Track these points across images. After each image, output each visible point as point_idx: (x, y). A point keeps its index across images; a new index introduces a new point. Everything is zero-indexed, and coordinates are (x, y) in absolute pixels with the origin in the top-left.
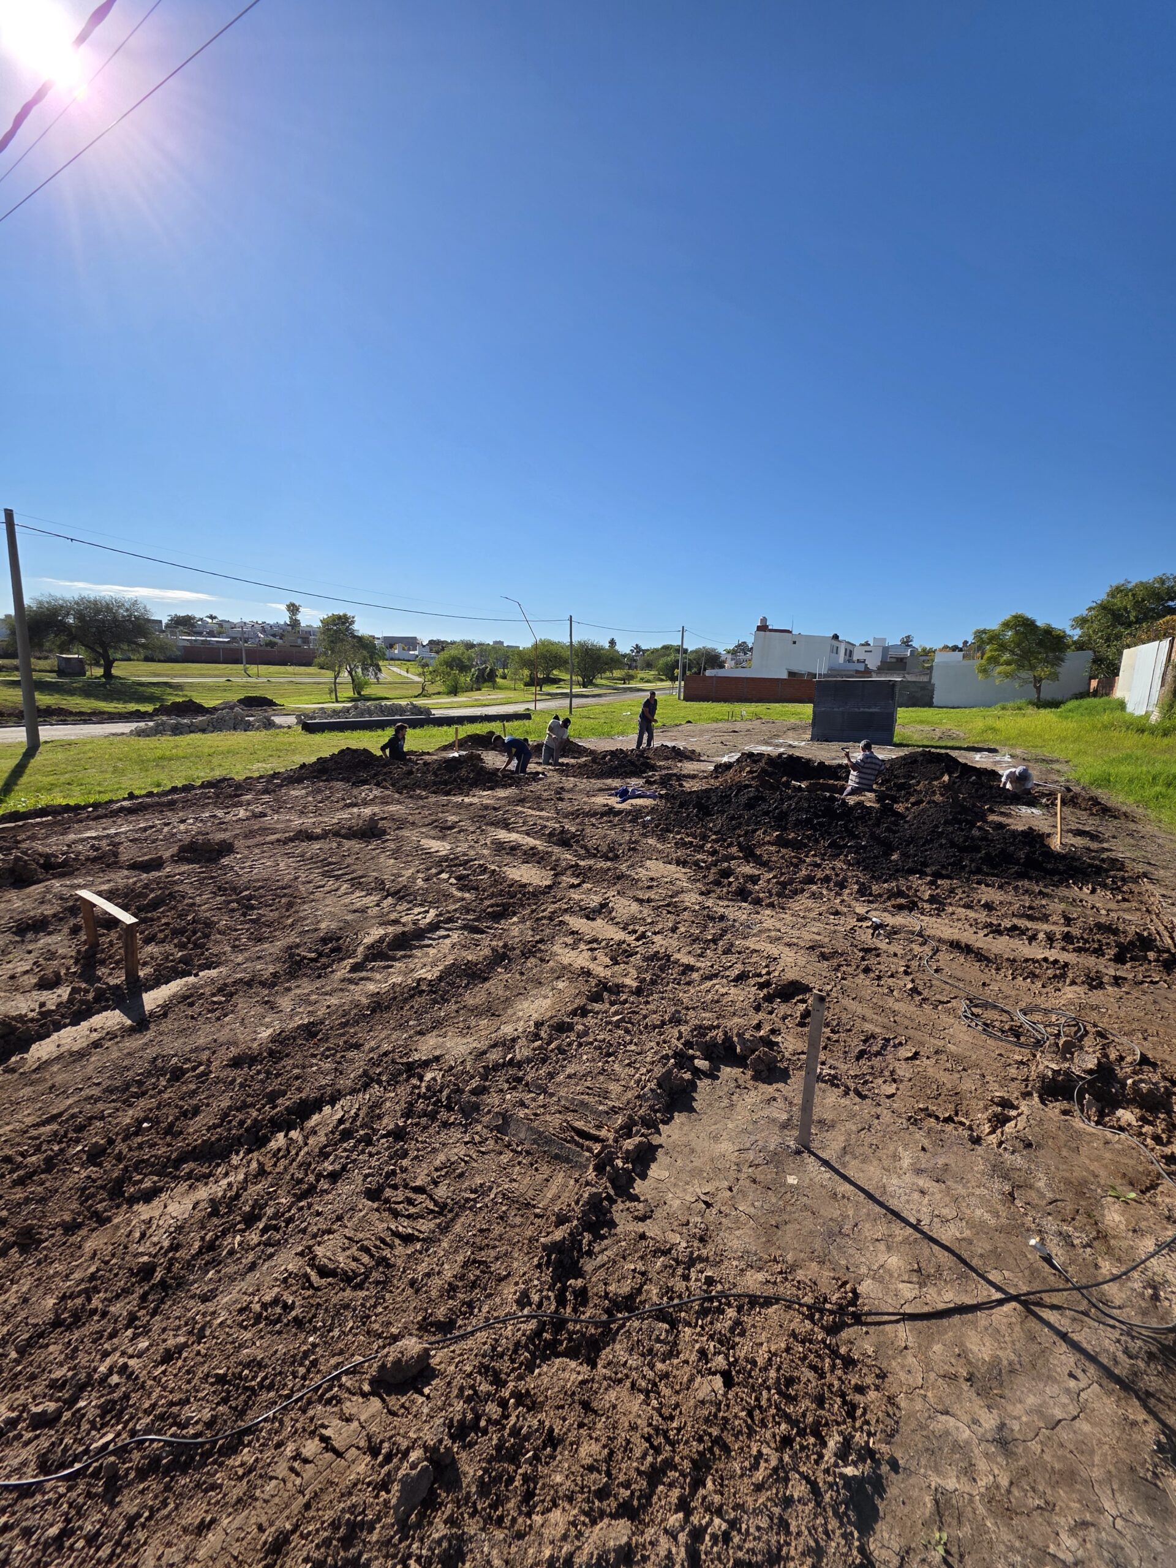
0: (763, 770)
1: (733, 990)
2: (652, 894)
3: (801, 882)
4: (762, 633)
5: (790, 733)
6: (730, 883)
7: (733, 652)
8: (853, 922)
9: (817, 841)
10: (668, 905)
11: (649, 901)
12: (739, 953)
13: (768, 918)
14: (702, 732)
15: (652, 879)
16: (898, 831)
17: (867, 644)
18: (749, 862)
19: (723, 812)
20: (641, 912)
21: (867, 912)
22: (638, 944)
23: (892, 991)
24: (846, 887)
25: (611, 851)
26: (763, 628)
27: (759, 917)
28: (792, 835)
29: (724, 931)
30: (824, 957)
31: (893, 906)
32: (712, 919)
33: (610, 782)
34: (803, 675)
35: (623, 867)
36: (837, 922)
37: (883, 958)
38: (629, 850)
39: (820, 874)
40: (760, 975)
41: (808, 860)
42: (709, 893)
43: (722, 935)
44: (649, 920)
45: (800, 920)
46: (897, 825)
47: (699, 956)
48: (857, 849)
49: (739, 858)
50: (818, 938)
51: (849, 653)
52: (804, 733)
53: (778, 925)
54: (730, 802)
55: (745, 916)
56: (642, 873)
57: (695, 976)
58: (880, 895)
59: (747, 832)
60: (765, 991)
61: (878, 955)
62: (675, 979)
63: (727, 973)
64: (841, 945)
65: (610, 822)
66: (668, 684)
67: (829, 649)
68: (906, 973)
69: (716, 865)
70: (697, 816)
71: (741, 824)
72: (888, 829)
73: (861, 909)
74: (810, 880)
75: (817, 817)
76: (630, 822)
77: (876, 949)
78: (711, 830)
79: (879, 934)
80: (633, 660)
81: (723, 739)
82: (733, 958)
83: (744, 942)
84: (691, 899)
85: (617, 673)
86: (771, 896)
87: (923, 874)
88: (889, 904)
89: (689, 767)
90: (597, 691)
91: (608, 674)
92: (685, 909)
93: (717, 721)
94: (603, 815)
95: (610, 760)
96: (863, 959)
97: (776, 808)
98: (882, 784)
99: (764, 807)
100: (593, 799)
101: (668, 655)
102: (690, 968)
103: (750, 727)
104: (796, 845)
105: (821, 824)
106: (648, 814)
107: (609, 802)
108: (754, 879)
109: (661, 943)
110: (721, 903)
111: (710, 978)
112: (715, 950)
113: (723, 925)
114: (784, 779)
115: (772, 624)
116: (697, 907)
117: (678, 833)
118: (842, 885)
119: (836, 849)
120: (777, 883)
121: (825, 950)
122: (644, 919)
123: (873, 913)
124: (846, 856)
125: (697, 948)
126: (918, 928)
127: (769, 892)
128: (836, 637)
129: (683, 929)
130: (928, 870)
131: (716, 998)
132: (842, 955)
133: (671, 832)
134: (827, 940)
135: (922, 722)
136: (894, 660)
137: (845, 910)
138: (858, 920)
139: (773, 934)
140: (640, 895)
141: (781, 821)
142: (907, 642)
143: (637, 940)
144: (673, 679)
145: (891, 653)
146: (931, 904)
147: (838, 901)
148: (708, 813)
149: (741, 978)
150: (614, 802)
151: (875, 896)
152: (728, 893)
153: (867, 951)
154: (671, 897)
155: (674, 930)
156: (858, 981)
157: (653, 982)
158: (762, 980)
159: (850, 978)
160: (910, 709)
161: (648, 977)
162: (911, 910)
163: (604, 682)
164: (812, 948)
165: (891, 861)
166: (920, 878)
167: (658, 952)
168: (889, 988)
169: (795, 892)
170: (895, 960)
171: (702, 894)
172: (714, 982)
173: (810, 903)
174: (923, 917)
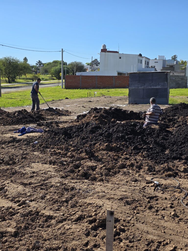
0: (101, 116)
1: (74, 226)
2: (33, 180)
3: (118, 168)
4: (104, 53)
5: (119, 102)
6: (79, 171)
7: (91, 64)
8: (144, 184)
9: (127, 147)
10: (42, 185)
11: (30, 184)
12: (81, 206)
13: (98, 187)
14: (73, 103)
15: (34, 173)
16: (168, 139)
17: (156, 59)
18: (91, 160)
19: (78, 136)
20: (24, 190)
21: (152, 179)
22: (19, 208)
23: (164, 217)
24: (142, 168)
25: (11, 160)
26: (104, 50)
27: (94, 186)
28: (115, 144)
29: (73, 196)
30: (128, 203)
31: (166, 176)
32: (67, 190)
33: (17, 126)
34: (125, 74)
35: (17, 168)
36: (135, 185)
37: (160, 201)
38: (22, 159)
39: (128, 163)
40: (91, 216)
41: (122, 157)
42: (67, 177)
43: (71, 198)
44: (29, 194)
45: (116, 185)
46: (167, 137)
47: (57, 210)
48: (148, 149)
49: (86, 158)
50: (125, 193)
51: (147, 63)
52: (126, 101)
53: (104, 189)
54: (82, 131)
55: (86, 187)
56: (28, 170)
57: (53, 221)
58: (159, 171)
59: (91, 145)
60: (93, 225)
61: (157, 200)
62: (40, 225)
63: (72, 217)
64: (137, 196)
65: (13, 146)
66: (56, 81)
67: (137, 60)
68: (171, 207)
69: (72, 163)
70: (64, 139)
71: (88, 141)
72: (163, 139)
73: (149, 178)
74: (123, 166)
75: (127, 134)
76: (25, 145)
77: (156, 197)
78: (71, 145)
79: (158, 189)
80: (38, 69)
81: (83, 105)
82: (76, 209)
83: (83, 200)
84: (56, 181)
85: (29, 76)
86: (102, 176)
87: (180, 159)
88: (164, 175)
89: (64, 118)
90: (16, 85)
91: (23, 76)
92: (52, 186)
93: (82, 97)
94: (9, 142)
95: (18, 115)
96: (149, 202)
97: (106, 131)
98: (162, 120)
99: (100, 131)
100: (5, 135)
101: (57, 66)
102: (50, 218)
103: (99, 99)
104: (117, 150)
105: (130, 138)
106: (36, 140)
107: (14, 136)
108: (93, 168)
109: (34, 206)
110: (73, 181)
111: (61, 222)
112: (67, 206)
113: (73, 192)
114: (113, 120)
115: (109, 49)
116: (59, 184)
117: (53, 148)
118: (140, 167)
119: (137, 150)
120: (105, 169)
121: (129, 199)
122: (26, 194)
123: (155, 179)
124: (142, 153)
125: (56, 206)
126: (178, 185)
127: (101, 174)
128: (140, 55)
129: (48, 197)
130: (183, 157)
131: (63, 231)
132: (137, 201)
133: (48, 148)
134: (130, 194)
135: (182, 95)
136: (168, 67)
137: (141, 179)
138: (147, 183)
139: (100, 194)
140: (25, 181)
141: (109, 137)
142: (174, 58)
143: (20, 206)
144: (59, 78)
145: (167, 63)
146: (185, 173)
147: (137, 175)
148: (70, 137)
149: (80, 219)
150: (17, 135)
151: (157, 172)
152: (78, 175)
153: (151, 198)
154: (44, 180)
155: (42, 198)
156: (145, 213)
157: (26, 228)
158: (91, 219)
159: (141, 213)
160: (177, 89)
161: (23, 226)
162: (175, 177)
163: (21, 81)
164: (121, 199)
165: (165, 154)
166: (179, 161)
167: (32, 211)
168: (162, 215)
169: (115, 173)
170: (166, 201)
171: (63, 177)
172: (64, 223)
173: (122, 177)
174: (180, 179)
